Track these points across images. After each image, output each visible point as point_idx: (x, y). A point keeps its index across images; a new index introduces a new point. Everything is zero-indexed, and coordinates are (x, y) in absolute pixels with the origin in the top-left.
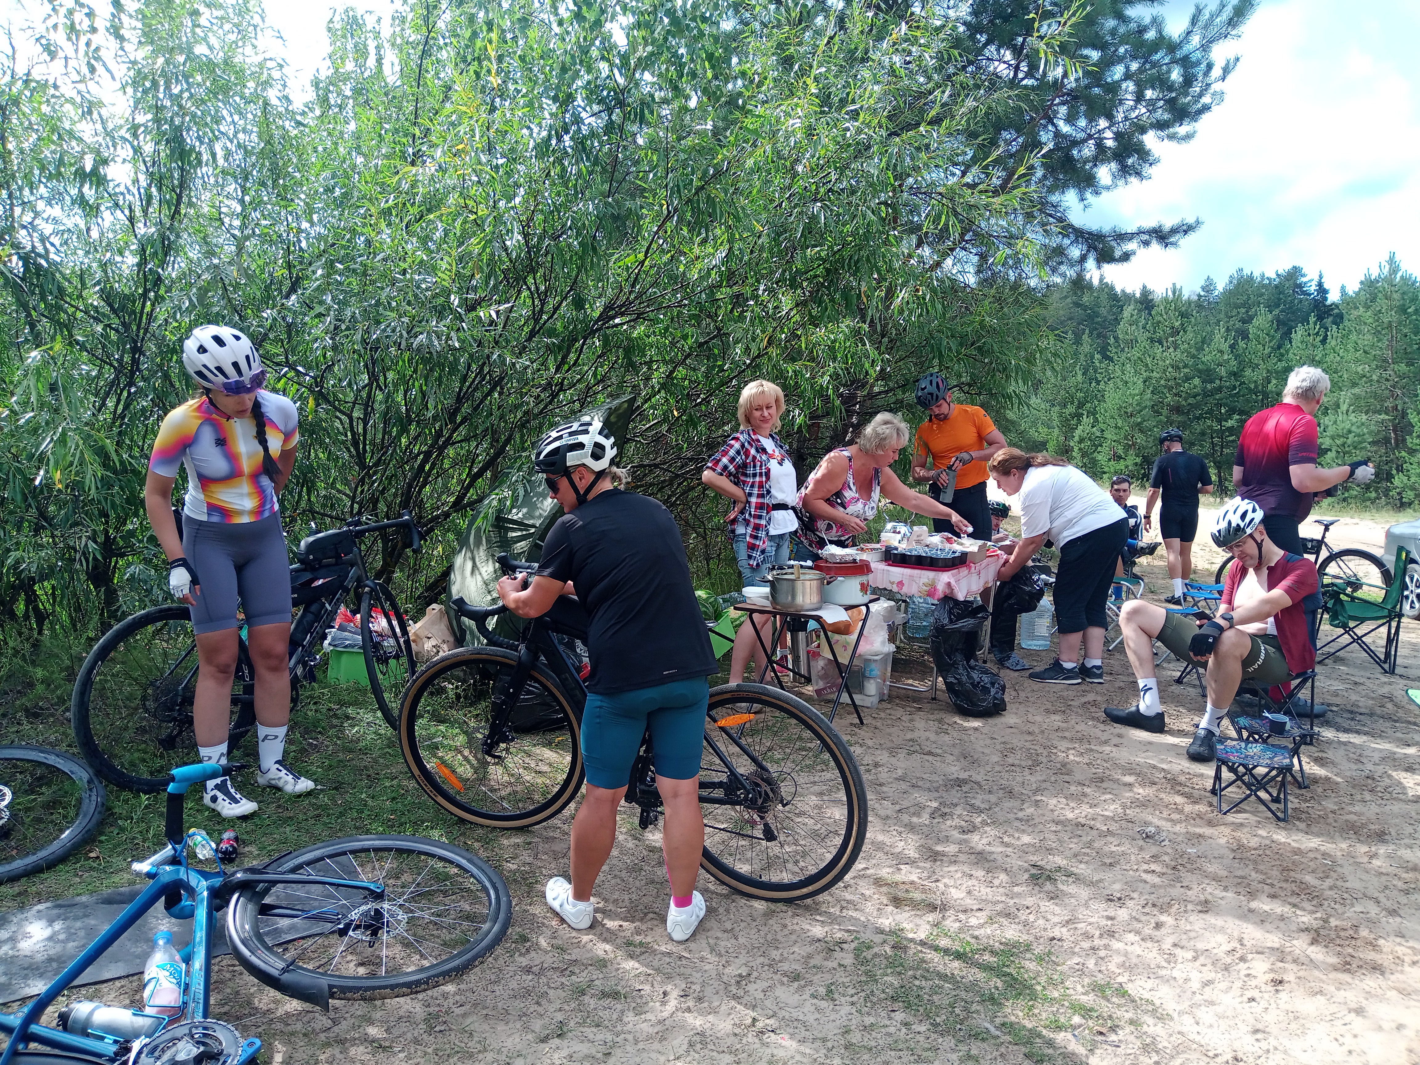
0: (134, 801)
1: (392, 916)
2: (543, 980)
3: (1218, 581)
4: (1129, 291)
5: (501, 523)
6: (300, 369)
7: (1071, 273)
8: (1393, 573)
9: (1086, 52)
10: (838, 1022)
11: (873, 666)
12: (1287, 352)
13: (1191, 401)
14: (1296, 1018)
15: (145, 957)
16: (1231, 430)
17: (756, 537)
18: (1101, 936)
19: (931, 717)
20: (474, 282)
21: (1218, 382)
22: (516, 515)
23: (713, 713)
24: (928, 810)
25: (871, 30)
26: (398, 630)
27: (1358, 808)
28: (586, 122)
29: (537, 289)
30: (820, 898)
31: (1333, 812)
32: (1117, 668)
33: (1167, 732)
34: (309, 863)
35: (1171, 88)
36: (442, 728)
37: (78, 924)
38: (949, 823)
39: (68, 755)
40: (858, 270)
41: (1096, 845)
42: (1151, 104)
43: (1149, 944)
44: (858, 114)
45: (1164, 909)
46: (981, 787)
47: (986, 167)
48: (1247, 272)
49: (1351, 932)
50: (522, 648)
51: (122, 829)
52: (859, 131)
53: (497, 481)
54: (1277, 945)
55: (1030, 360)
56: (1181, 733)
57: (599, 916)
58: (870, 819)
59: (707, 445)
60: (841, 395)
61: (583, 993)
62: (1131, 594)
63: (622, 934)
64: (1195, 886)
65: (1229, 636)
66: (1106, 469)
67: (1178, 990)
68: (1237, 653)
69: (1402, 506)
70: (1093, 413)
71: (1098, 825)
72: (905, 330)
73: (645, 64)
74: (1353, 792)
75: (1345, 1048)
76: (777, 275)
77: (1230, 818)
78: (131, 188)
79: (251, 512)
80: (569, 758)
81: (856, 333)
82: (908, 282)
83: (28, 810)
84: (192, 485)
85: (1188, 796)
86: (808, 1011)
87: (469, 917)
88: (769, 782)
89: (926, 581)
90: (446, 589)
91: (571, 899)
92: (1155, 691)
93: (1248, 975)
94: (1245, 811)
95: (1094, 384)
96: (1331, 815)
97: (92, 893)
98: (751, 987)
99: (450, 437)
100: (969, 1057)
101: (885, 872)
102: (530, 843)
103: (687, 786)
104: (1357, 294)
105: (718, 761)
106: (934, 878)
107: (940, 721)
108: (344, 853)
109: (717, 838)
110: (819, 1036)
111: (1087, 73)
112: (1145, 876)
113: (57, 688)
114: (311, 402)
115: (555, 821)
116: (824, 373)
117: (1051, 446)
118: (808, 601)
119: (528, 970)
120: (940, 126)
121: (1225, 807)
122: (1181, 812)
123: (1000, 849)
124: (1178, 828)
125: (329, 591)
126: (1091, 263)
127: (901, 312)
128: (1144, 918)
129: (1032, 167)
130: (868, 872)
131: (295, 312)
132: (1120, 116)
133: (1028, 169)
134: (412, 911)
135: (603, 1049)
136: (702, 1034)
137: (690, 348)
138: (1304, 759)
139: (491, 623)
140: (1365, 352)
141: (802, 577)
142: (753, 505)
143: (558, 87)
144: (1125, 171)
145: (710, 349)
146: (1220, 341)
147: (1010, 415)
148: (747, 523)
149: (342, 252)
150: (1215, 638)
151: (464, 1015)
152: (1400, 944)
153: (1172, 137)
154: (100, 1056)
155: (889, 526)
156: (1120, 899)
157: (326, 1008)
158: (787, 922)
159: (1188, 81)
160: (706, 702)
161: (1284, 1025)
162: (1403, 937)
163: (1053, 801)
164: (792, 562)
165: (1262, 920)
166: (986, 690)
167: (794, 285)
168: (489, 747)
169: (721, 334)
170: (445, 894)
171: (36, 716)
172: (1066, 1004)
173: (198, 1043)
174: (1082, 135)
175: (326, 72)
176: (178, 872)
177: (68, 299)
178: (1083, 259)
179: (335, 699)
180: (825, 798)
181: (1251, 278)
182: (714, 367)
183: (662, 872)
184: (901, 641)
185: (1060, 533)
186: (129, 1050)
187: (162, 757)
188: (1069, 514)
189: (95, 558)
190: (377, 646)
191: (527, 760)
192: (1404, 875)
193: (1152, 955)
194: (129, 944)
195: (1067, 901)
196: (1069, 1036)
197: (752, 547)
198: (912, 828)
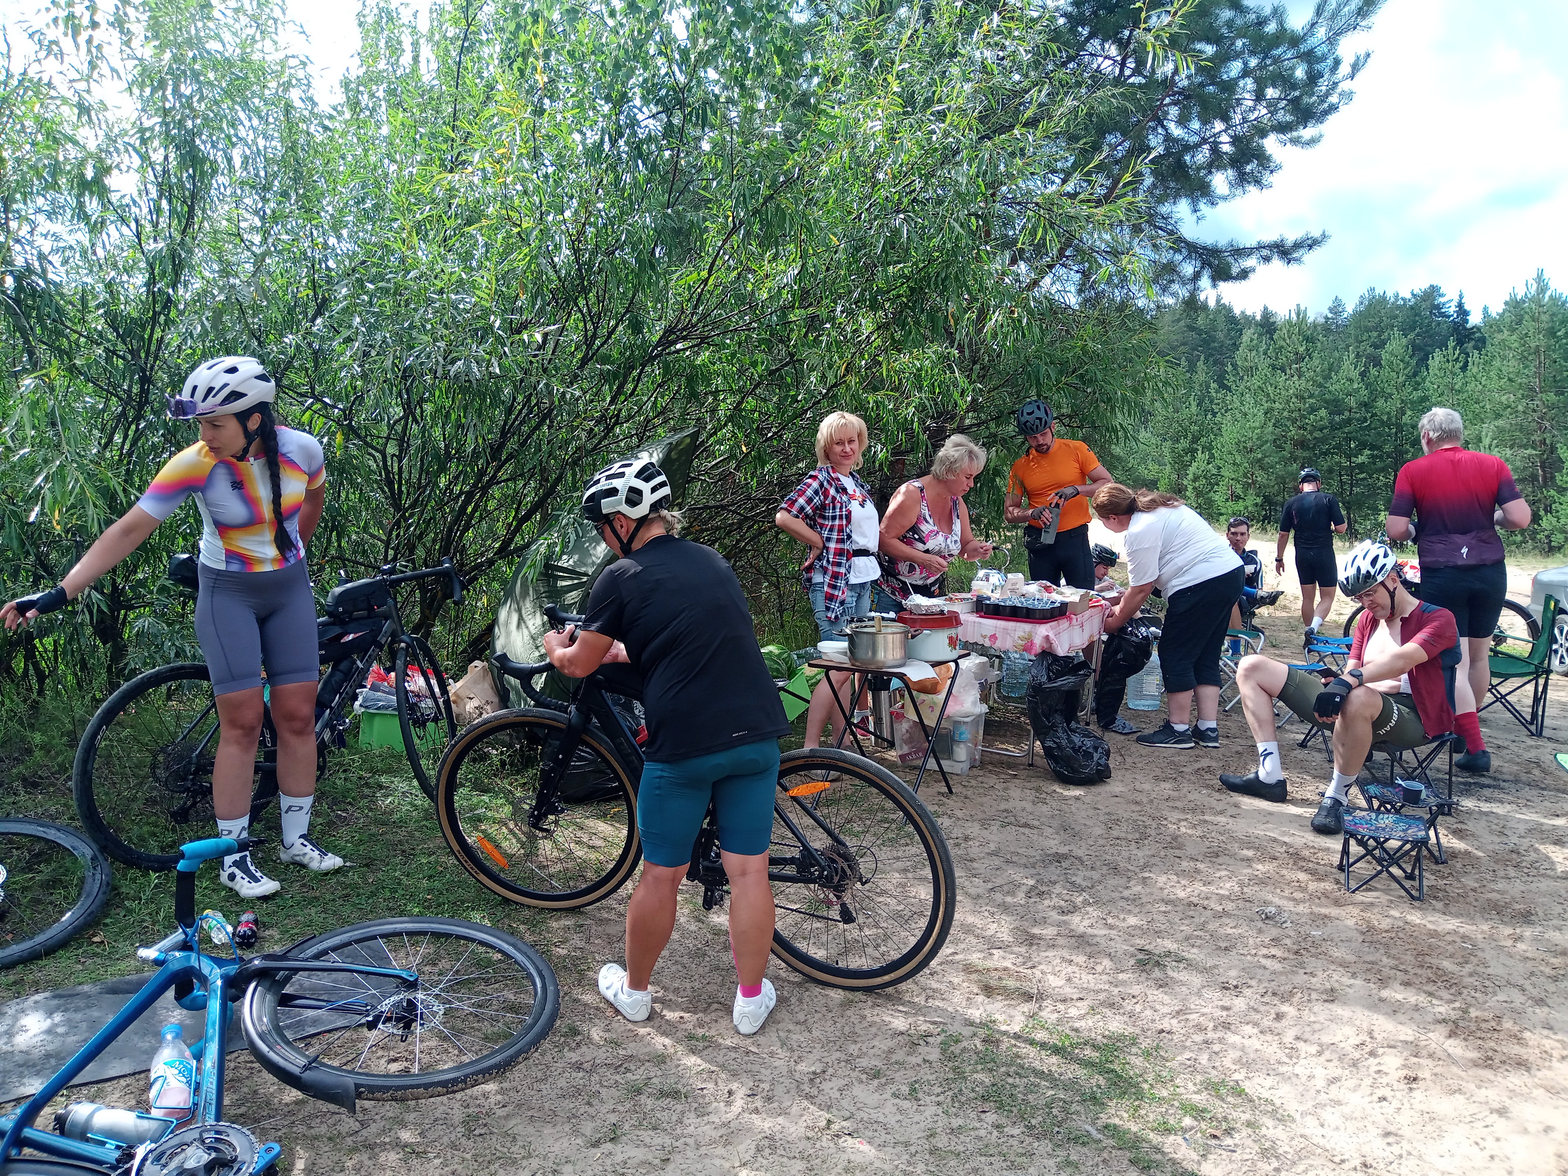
0: (142, 880)
1: (427, 1007)
2: (595, 1078)
3: (1346, 633)
4: (1249, 313)
5: (549, 571)
6: (327, 400)
7: (1183, 292)
8: (1540, 624)
9: (1199, 46)
10: (922, 1125)
11: (963, 728)
12: (1424, 380)
13: (1317, 434)
14: (1432, 1119)
15: (152, 1052)
16: (1361, 467)
17: (834, 587)
18: (1215, 1028)
19: (1028, 785)
20: (519, 303)
21: (1347, 413)
22: (565, 562)
23: (785, 781)
24: (1024, 888)
25: (960, 22)
26: (437, 690)
27: (1501, 885)
28: (643, 124)
29: (590, 311)
30: (903, 986)
31: (1474, 890)
32: (1234, 731)
33: (1289, 802)
34: (334, 949)
35: (1294, 86)
36: (485, 798)
37: (79, 1016)
38: (1047, 902)
39: (71, 829)
40: (945, 289)
41: (1211, 927)
42: (1272, 107)
43: (1269, 1037)
44: (945, 116)
45: (1286, 998)
46: (1082, 862)
47: (1089, 173)
48: (1379, 291)
49: (1493, 1024)
50: (572, 708)
51: (130, 911)
52: (946, 134)
53: (546, 525)
54: (1410, 1038)
55: (1138, 390)
56: (1305, 802)
57: (658, 1007)
58: (958, 898)
59: (779, 484)
60: (928, 428)
61: (639, 1092)
62: (1250, 649)
63: (684, 1026)
64: (1320, 973)
65: (1357, 694)
66: (1223, 511)
67: (1301, 1088)
68: (1368, 714)
69: (1550, 550)
70: (1208, 448)
71: (1213, 905)
72: (999, 355)
73: (706, 59)
74: (1496, 867)
75: (1487, 1153)
76: (856, 295)
77: (1359, 897)
78: (137, 199)
79: (274, 560)
80: (625, 832)
81: (944, 358)
82: (1002, 302)
83: (25, 889)
84: (207, 530)
85: (1313, 873)
86: (889, 1113)
87: (513, 1008)
88: (846, 857)
89: (1021, 634)
90: (490, 645)
91: (626, 988)
92: (1276, 755)
93: (1379, 1072)
94: (1376, 889)
95: (1209, 416)
96: (1471, 894)
97: (95, 981)
98: (826, 1086)
99: (494, 476)
100: (1068, 1163)
101: (975, 958)
102: (582, 926)
103: (756, 863)
104: (1501, 315)
105: (791, 835)
106: (1029, 964)
107: (1038, 789)
108: (374, 938)
109: (789, 920)
110: (902, 1139)
111: (1200, 70)
112: (1264, 961)
113: (57, 755)
114: (339, 438)
115: (610, 902)
116: (908, 405)
117: (1162, 484)
118: (890, 657)
119: (578, 1067)
120: (1037, 128)
121: (1353, 885)
122: (1304, 890)
123: (1103, 932)
124: (1300, 908)
125: (361, 647)
126: (1205, 282)
127: (995, 335)
128: (1262, 1008)
129: (1140, 174)
130: (957, 957)
131: (322, 337)
132: (1237, 118)
133: (1134, 175)
134: (450, 1002)
135: (661, 1155)
136: (770, 1138)
137: (760, 377)
138: (1442, 831)
139: (539, 682)
140: (1510, 380)
141: (883, 630)
142: (832, 551)
143: (611, 86)
144: (1243, 179)
145: (782, 378)
146: (1349, 368)
147: (1117, 450)
148: (825, 571)
149: (374, 270)
150: (1342, 698)
151: (507, 1117)
152: (1547, 1037)
153: (1295, 141)
154: (100, 1163)
155: (981, 573)
156: (1236, 987)
157: (352, 1109)
158: (867, 1012)
159: (1313, 78)
160: (777, 768)
161: (1419, 1127)
162: (1551, 1028)
163: (1162, 879)
164: (873, 614)
165: (1395, 1010)
166: (1088, 755)
167: (874, 306)
168: (536, 820)
169: (793, 360)
170: (487, 982)
171: (35, 785)
172: (1176, 1104)
173: (209, 1148)
174: (1195, 139)
175: (356, 71)
176: (188, 958)
177: (69, 324)
178: (1197, 276)
179: (367, 766)
180: (910, 875)
181: (1383, 299)
182: (787, 396)
183: (728, 958)
184: (995, 701)
185: (1170, 580)
186: (132, 1157)
187: (174, 830)
188: (1180, 561)
189: (99, 609)
190: (413, 707)
191: (579, 834)
192: (1553, 960)
193: (1271, 1050)
194: (136, 1039)
195: (1177, 989)
196: (1179, 1139)
197: (830, 598)
198: (1005, 908)
